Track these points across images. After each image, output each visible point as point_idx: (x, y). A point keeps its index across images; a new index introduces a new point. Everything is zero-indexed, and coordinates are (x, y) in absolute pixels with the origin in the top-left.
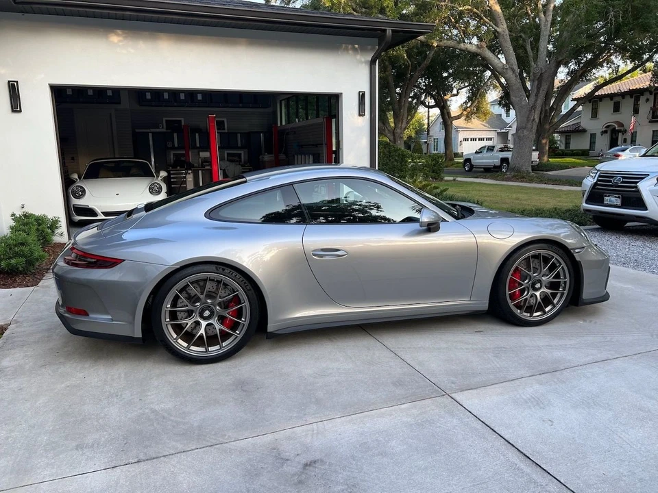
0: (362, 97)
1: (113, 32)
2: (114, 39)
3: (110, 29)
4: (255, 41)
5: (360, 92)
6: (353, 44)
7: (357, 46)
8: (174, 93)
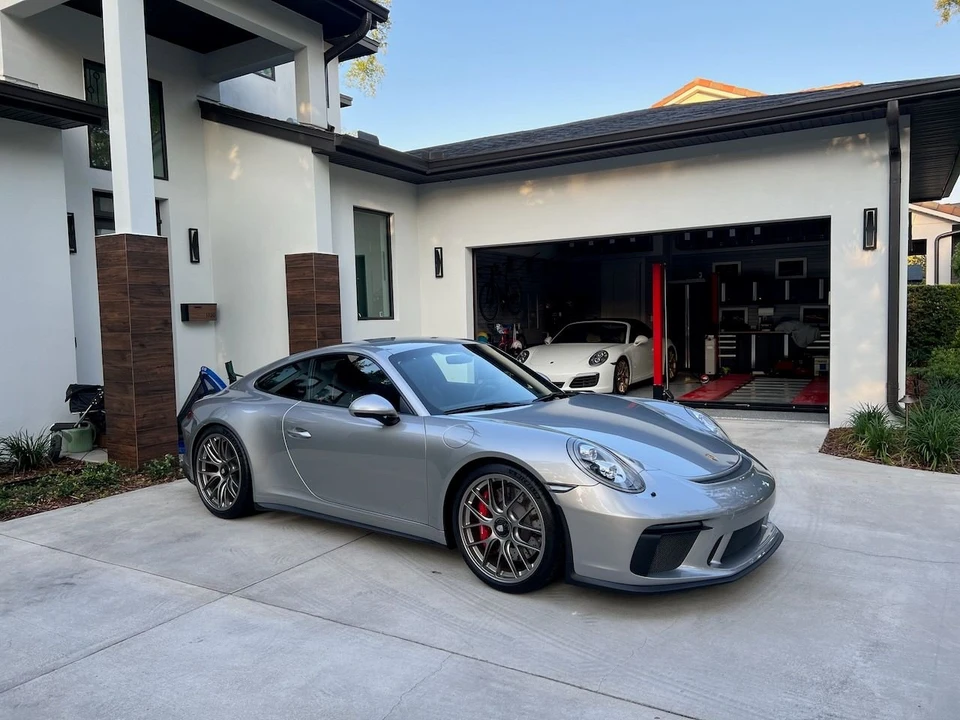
0: (870, 218)
1: (524, 184)
2: (525, 191)
3: (519, 182)
4: (684, 163)
5: (865, 210)
6: (855, 134)
7: (862, 136)
8: (721, 232)
